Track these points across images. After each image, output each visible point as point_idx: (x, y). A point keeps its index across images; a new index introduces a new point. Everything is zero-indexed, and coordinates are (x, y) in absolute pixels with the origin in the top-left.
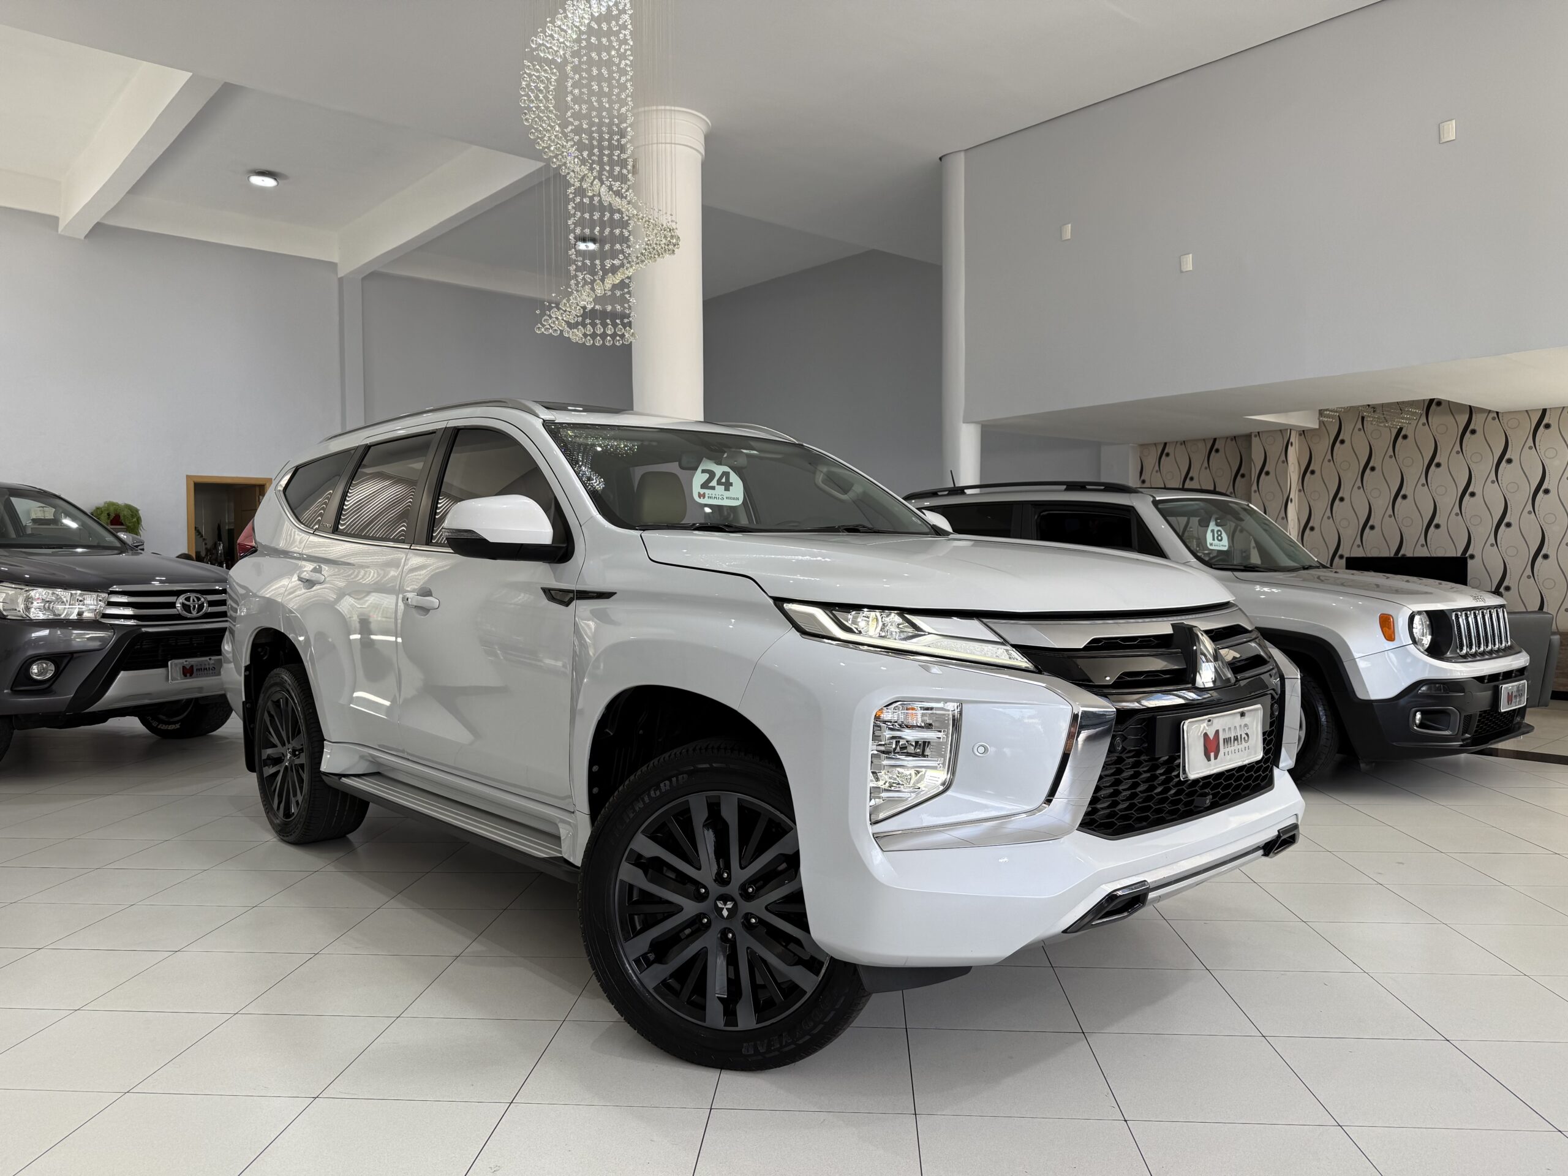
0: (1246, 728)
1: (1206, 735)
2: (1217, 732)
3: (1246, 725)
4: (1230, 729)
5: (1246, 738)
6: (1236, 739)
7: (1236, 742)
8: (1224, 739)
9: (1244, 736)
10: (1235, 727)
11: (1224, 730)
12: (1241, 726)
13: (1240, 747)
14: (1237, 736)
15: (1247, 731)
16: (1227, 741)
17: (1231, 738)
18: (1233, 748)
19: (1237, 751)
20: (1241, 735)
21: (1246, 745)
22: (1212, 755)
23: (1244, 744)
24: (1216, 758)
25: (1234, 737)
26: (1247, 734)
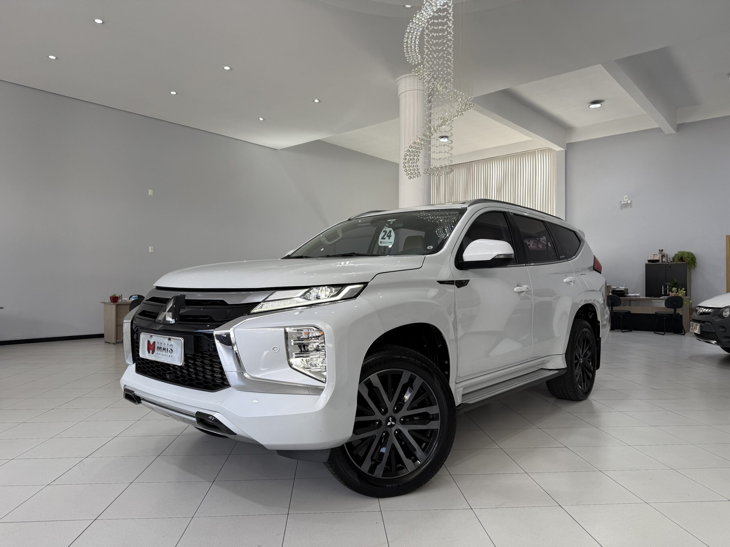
0: (171, 346)
1: (149, 342)
2: (154, 342)
3: (171, 345)
4: (161, 343)
5: (171, 351)
6: (164, 349)
7: (164, 351)
8: (158, 347)
9: (169, 349)
10: (165, 344)
11: (158, 343)
12: (168, 344)
13: (166, 354)
14: (165, 348)
15: (172, 348)
16: (159, 348)
17: (161, 348)
18: (162, 353)
19: (164, 355)
20: (167, 349)
21: (171, 355)
22: (151, 351)
23: (169, 354)
24: (153, 353)
25: (163, 348)
26: (171, 350)
